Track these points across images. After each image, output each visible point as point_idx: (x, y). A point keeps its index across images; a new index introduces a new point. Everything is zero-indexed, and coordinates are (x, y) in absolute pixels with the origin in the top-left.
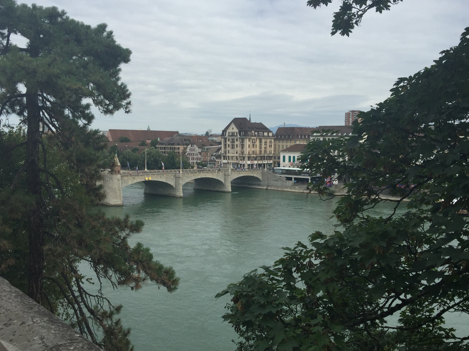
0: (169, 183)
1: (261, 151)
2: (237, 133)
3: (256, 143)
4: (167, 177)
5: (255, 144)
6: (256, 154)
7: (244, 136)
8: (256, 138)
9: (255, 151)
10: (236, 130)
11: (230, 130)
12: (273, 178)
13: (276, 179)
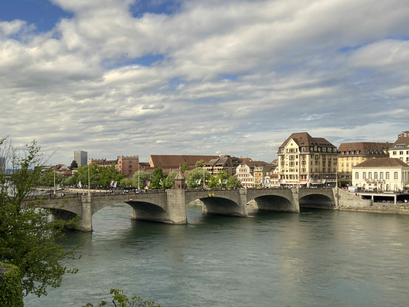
0: (233, 200)
1: (324, 169)
2: (297, 149)
3: (319, 159)
4: (230, 193)
5: (319, 161)
6: (319, 172)
7: (305, 152)
8: (319, 154)
9: (318, 169)
10: (296, 146)
11: (289, 146)
12: (346, 197)
13: (350, 198)
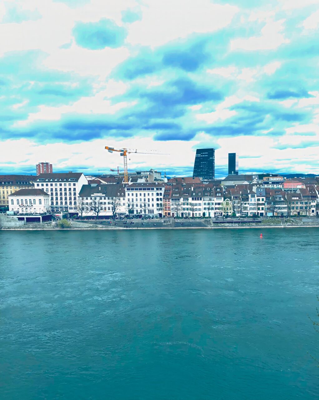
12: (5, 219)
13: (9, 220)
